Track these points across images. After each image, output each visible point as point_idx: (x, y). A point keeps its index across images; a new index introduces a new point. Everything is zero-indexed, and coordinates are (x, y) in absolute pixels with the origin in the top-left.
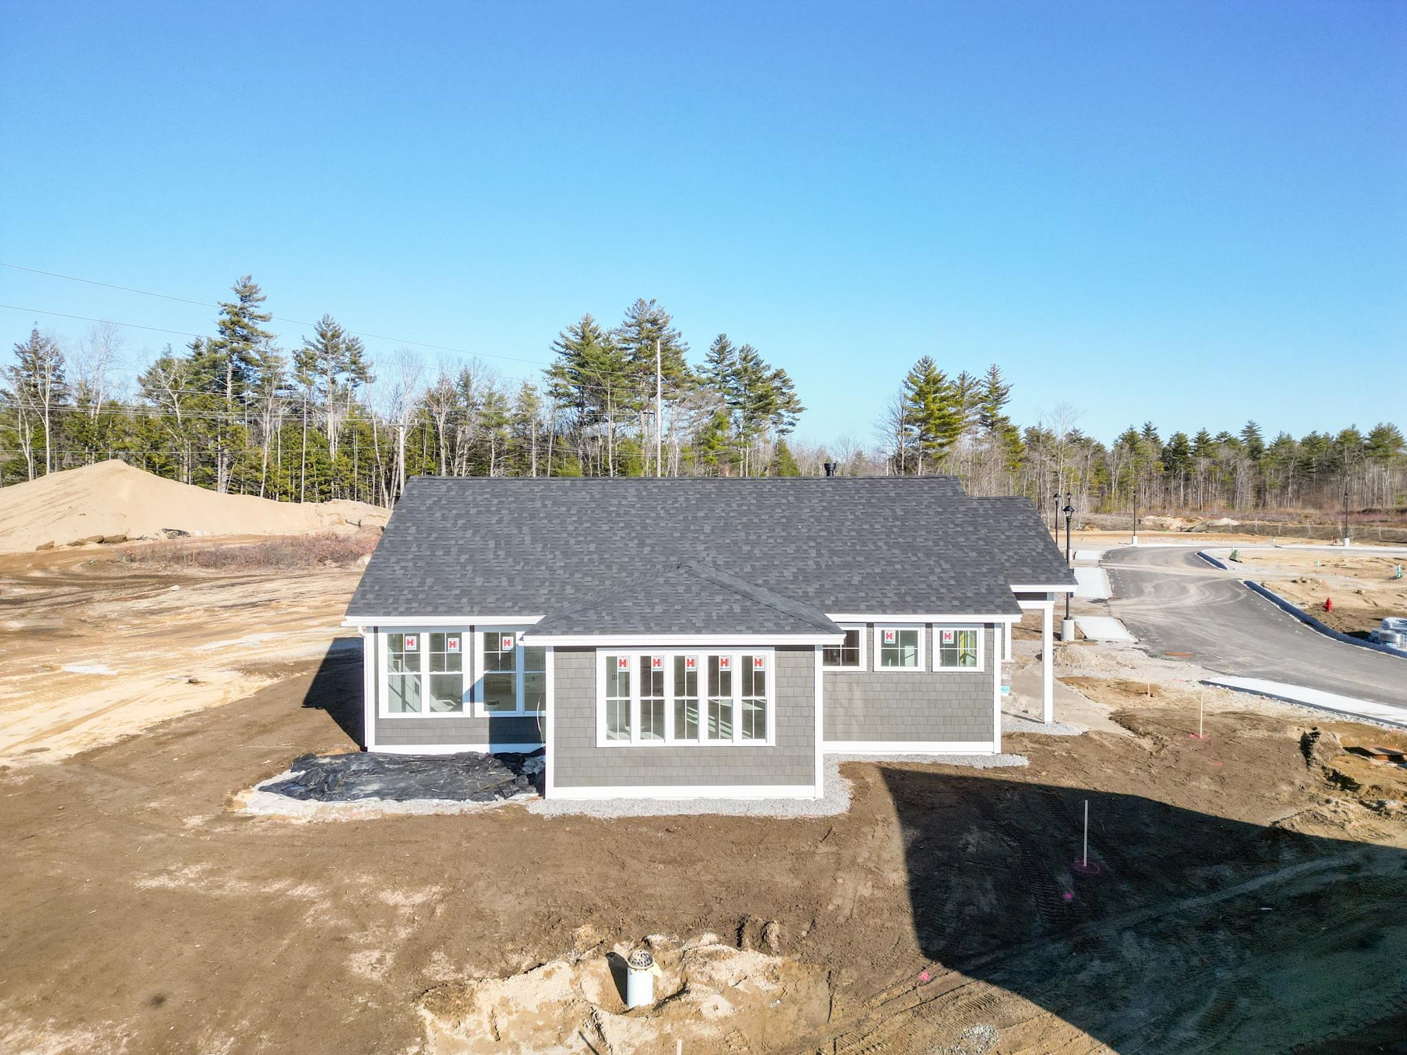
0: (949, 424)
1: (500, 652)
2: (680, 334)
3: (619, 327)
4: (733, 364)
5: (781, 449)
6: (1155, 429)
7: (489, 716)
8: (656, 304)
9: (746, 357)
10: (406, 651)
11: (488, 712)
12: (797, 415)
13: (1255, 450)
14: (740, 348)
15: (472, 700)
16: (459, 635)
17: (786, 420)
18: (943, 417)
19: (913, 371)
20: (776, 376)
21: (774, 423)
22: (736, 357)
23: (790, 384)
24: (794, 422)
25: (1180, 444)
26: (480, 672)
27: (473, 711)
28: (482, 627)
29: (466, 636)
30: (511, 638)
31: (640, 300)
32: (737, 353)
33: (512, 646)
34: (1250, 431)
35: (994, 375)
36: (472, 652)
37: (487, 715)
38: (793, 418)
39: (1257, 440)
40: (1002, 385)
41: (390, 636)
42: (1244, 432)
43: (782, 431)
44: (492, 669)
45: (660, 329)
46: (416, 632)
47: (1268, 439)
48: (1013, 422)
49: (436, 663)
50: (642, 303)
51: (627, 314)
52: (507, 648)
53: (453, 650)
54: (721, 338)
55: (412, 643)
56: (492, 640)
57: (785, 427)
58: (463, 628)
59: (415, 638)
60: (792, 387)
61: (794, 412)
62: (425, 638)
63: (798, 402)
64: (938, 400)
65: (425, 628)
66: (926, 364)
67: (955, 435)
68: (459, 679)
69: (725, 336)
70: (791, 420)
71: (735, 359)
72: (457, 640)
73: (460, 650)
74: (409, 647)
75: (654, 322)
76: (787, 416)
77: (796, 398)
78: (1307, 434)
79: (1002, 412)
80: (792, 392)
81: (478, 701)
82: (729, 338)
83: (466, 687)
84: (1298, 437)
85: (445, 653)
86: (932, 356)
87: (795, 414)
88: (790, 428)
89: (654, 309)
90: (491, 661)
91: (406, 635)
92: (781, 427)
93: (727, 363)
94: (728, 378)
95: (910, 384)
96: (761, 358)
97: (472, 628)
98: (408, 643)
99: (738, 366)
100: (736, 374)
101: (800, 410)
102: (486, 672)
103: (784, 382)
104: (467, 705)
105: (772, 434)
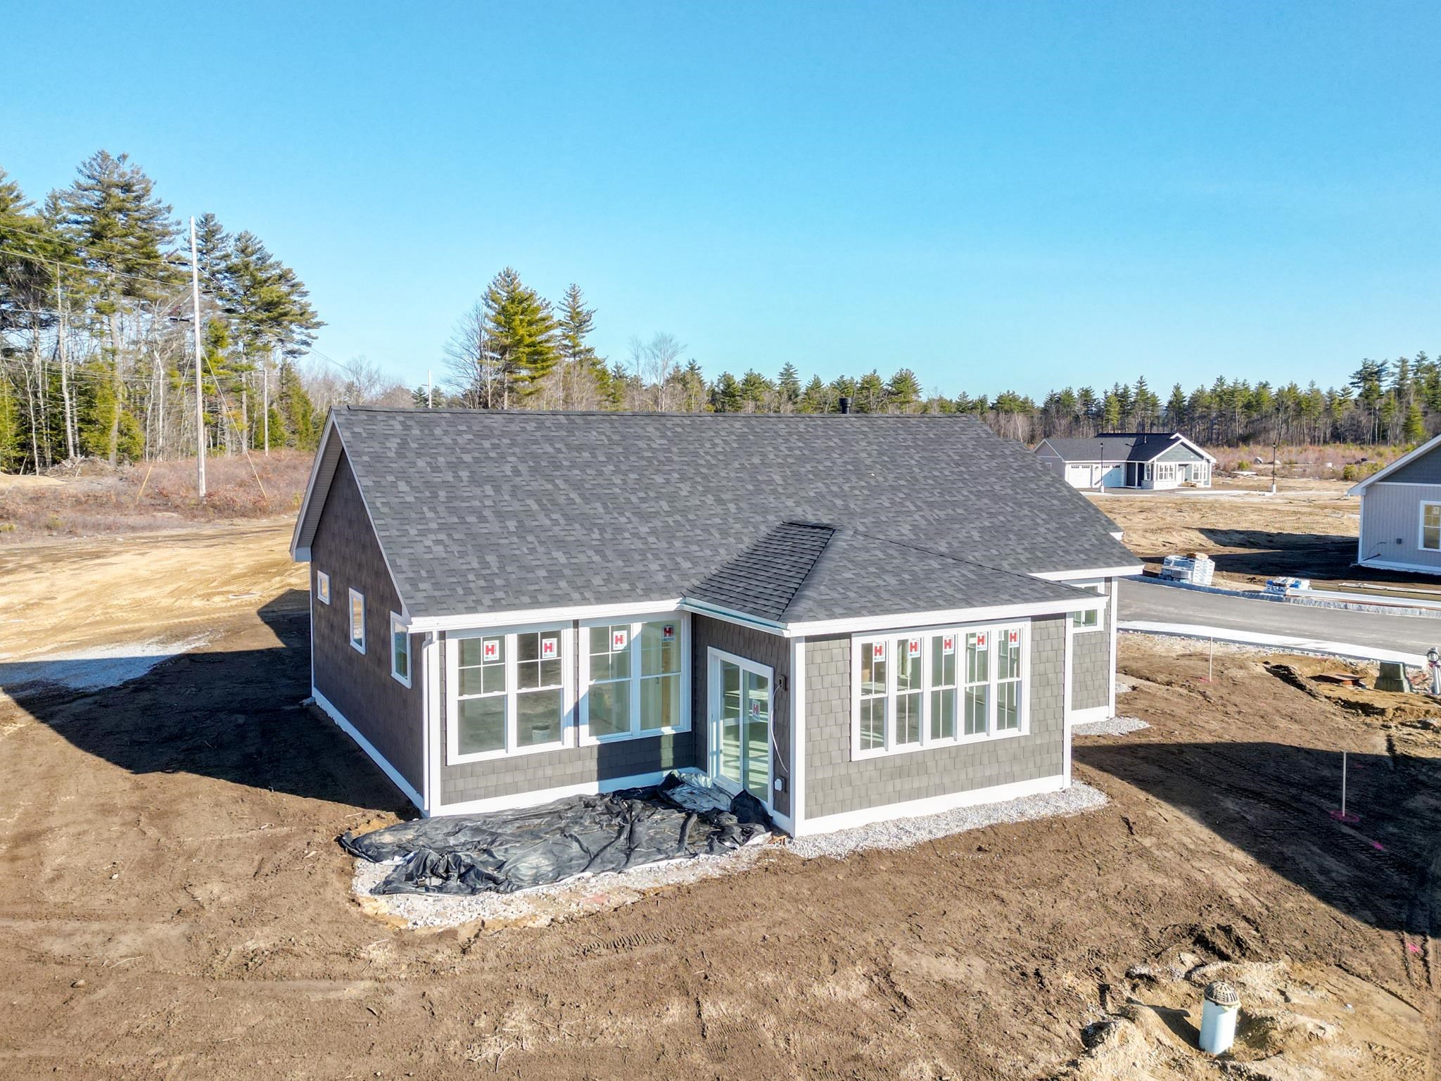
0: (541, 353)
1: (610, 653)
2: (169, 209)
3: (69, 189)
4: (226, 257)
5: (288, 377)
6: (699, 368)
7: (599, 743)
8: (128, 162)
9: (247, 247)
10: (484, 663)
11: (594, 738)
12: (313, 332)
13: (793, 395)
14: (236, 236)
15: (576, 723)
16: (556, 634)
17: (297, 337)
18: (533, 345)
19: (493, 287)
20: (282, 277)
21: (281, 340)
22: (230, 247)
23: (304, 289)
24: (309, 340)
25: (729, 386)
26: (586, 683)
27: (577, 739)
28: (588, 621)
29: (568, 634)
30: (624, 633)
31: (102, 153)
32: (232, 242)
33: (625, 644)
34: (788, 374)
35: (574, 297)
36: (577, 656)
37: (594, 741)
38: (309, 336)
39: (795, 383)
40: (585, 309)
41: (461, 642)
42: (782, 374)
43: (292, 352)
44: (599, 678)
45: (138, 198)
46: (499, 634)
47: (804, 383)
48: (598, 354)
49: (527, 674)
50: (105, 157)
51: (80, 171)
52: (620, 647)
53: (549, 656)
54: (207, 219)
55: (492, 650)
56: (600, 637)
57: (296, 347)
58: (564, 624)
59: (496, 643)
60: (305, 294)
61: (307, 328)
62: (512, 642)
63: (314, 314)
64: (525, 324)
65: (511, 628)
66: (509, 278)
67: (548, 367)
68: (556, 696)
69: (213, 216)
70: (304, 338)
71: (229, 250)
72: (554, 640)
73: (559, 654)
74: (491, 657)
75: (127, 188)
76: (298, 333)
77: (311, 309)
78: (835, 378)
79: (586, 341)
80: (304, 300)
81: (583, 724)
82: (219, 220)
83: (568, 706)
84: (826, 382)
85: (539, 660)
86: (515, 268)
87: (310, 331)
88: (304, 348)
89: (126, 168)
90: (598, 666)
91: (485, 639)
92: (290, 346)
93: (218, 254)
94: (219, 276)
95: (490, 303)
96: (268, 250)
97: (576, 624)
98: (488, 650)
99: (235, 260)
100: (231, 270)
101: (318, 325)
102: (592, 683)
103: (293, 286)
104: (569, 732)
105: (278, 355)
